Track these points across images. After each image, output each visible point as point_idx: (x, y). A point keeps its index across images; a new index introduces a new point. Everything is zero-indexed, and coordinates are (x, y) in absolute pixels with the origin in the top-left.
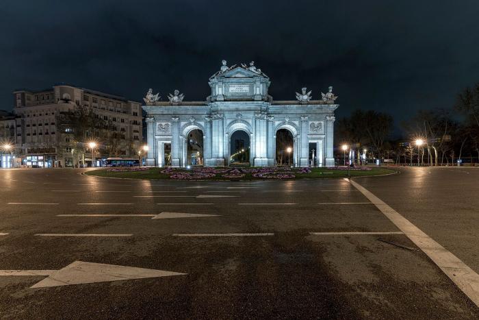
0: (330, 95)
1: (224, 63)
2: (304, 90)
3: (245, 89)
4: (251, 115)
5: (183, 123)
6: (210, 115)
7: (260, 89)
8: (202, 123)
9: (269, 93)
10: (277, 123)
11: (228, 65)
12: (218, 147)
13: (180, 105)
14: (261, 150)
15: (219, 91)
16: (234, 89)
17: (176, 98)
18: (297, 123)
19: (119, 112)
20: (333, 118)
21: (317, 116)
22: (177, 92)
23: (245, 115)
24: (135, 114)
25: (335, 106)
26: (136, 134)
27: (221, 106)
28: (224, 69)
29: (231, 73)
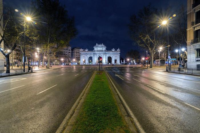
0: (119, 50)
1: (97, 44)
2: (113, 49)
3: (101, 49)
4: (102, 54)
5: (88, 56)
6: (94, 54)
7: (104, 49)
8: (92, 56)
9: (106, 49)
10: (108, 55)
11: (98, 44)
12: (95, 60)
13: (87, 52)
14: (105, 61)
15: (96, 49)
16: (99, 49)
17: (87, 50)
18: (112, 55)
19: (65, 49)
20: (119, 55)
21: (116, 54)
22: (87, 49)
23: (101, 54)
24: (70, 50)
25: (120, 52)
26: (69, 56)
27: (96, 52)
28: (97, 45)
29: (98, 46)
